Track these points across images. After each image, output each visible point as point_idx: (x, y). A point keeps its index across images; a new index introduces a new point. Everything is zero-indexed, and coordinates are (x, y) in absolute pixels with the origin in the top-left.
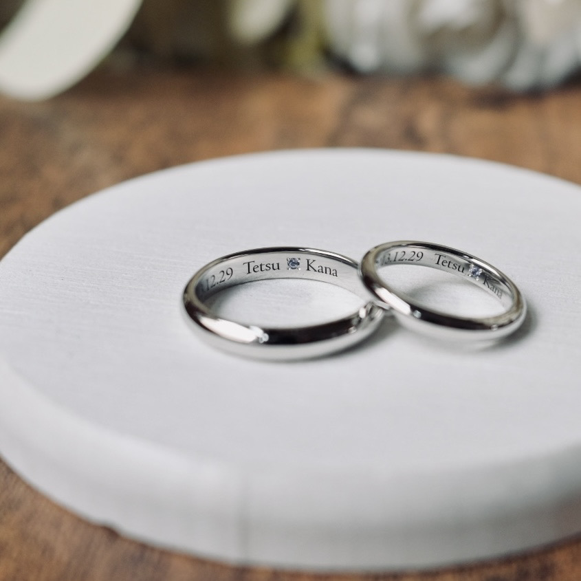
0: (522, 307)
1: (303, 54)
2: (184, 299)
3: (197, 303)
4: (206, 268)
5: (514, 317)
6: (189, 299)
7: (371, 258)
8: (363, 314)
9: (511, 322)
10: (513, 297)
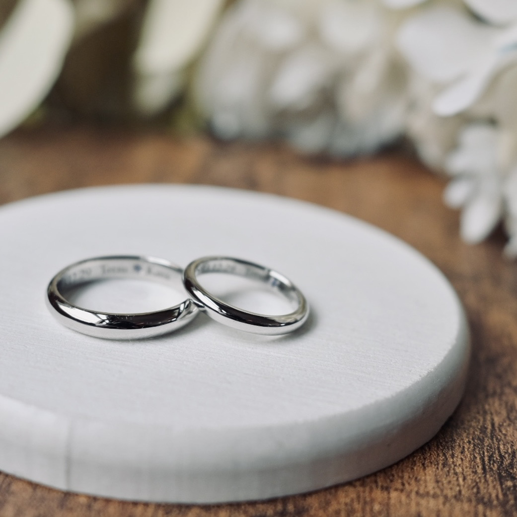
0: (306, 311)
1: (184, 124)
2: (48, 289)
3: (57, 293)
4: (68, 269)
5: (298, 317)
6: (52, 290)
7: (193, 267)
8: (182, 307)
9: (296, 321)
10: (299, 303)
